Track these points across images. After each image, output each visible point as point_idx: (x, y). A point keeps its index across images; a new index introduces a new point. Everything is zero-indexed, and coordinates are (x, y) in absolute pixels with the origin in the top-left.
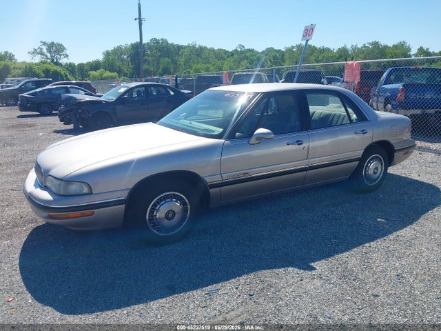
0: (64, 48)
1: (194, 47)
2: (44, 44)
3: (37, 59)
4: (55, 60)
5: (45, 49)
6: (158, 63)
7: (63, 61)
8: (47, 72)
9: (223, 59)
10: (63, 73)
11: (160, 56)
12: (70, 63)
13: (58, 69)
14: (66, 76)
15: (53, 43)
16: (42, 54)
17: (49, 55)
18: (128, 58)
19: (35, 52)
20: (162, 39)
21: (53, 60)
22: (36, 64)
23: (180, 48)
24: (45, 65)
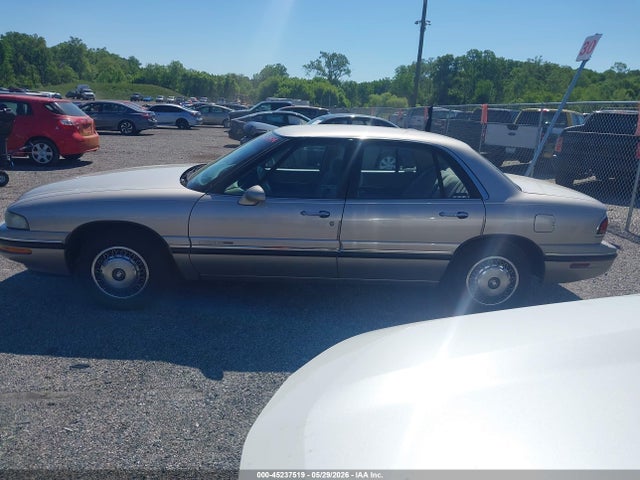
0: (347, 62)
1: (537, 64)
2: (324, 55)
3: (313, 75)
4: (333, 77)
5: (323, 61)
6: (474, 87)
7: (344, 78)
8: (319, 92)
9: (584, 85)
10: (338, 95)
11: (479, 76)
12: (351, 82)
13: (334, 89)
14: (341, 99)
15: (334, 55)
16: (319, 68)
17: (327, 70)
18: (430, 77)
19: (311, 66)
20: (485, 52)
21: (330, 77)
22: (309, 82)
23: (512, 64)
24: (319, 84)
